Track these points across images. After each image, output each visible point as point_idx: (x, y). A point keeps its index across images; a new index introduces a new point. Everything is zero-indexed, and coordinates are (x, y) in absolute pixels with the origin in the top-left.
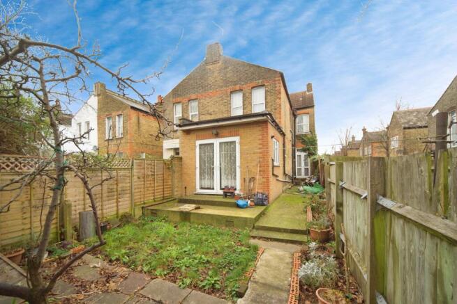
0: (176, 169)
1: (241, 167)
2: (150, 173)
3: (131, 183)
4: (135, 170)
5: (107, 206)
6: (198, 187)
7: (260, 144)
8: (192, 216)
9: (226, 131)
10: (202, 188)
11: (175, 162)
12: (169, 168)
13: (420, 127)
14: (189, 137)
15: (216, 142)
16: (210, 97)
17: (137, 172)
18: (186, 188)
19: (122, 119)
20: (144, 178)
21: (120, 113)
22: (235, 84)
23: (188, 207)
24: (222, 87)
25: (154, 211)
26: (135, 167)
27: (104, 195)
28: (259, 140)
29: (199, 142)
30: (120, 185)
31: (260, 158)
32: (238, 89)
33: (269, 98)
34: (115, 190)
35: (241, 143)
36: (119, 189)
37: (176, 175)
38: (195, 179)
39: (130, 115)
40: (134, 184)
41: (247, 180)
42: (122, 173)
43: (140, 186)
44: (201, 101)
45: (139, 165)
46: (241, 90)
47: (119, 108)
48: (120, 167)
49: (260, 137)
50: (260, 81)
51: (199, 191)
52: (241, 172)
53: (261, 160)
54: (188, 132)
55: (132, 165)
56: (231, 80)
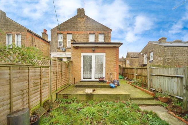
0: (70, 68)
1: (106, 68)
2: (59, 70)
3: (50, 77)
4: (52, 68)
5: (33, 99)
6: (82, 77)
7: (115, 58)
8: (94, 96)
9: (99, 50)
10: (84, 78)
11: (70, 64)
12: (67, 67)
13: (135, 58)
14: (77, 51)
15: (93, 55)
16: (79, 34)
17: (53, 69)
18: (75, 78)
19: (20, 37)
20: (57, 73)
21: (19, 33)
22: (91, 30)
23: (89, 91)
24: (85, 30)
25: (66, 95)
26: (52, 65)
27: (31, 89)
28: (115, 55)
29: (83, 54)
30: (43, 79)
31: (115, 64)
32: (93, 32)
33: (106, 39)
34: (39, 84)
35: (106, 57)
36: (42, 83)
37: (70, 71)
38: (80, 73)
39: (26, 35)
40: (51, 77)
41: (109, 74)
42: (44, 69)
43: (54, 79)
44: (74, 35)
45: (54, 65)
46: (94, 33)
47: (18, 30)
48: (43, 65)
49: (115, 54)
50: (103, 31)
51: (83, 80)
52: (106, 70)
53: (115, 65)
54: (77, 48)
55: (51, 64)
56: (89, 28)
